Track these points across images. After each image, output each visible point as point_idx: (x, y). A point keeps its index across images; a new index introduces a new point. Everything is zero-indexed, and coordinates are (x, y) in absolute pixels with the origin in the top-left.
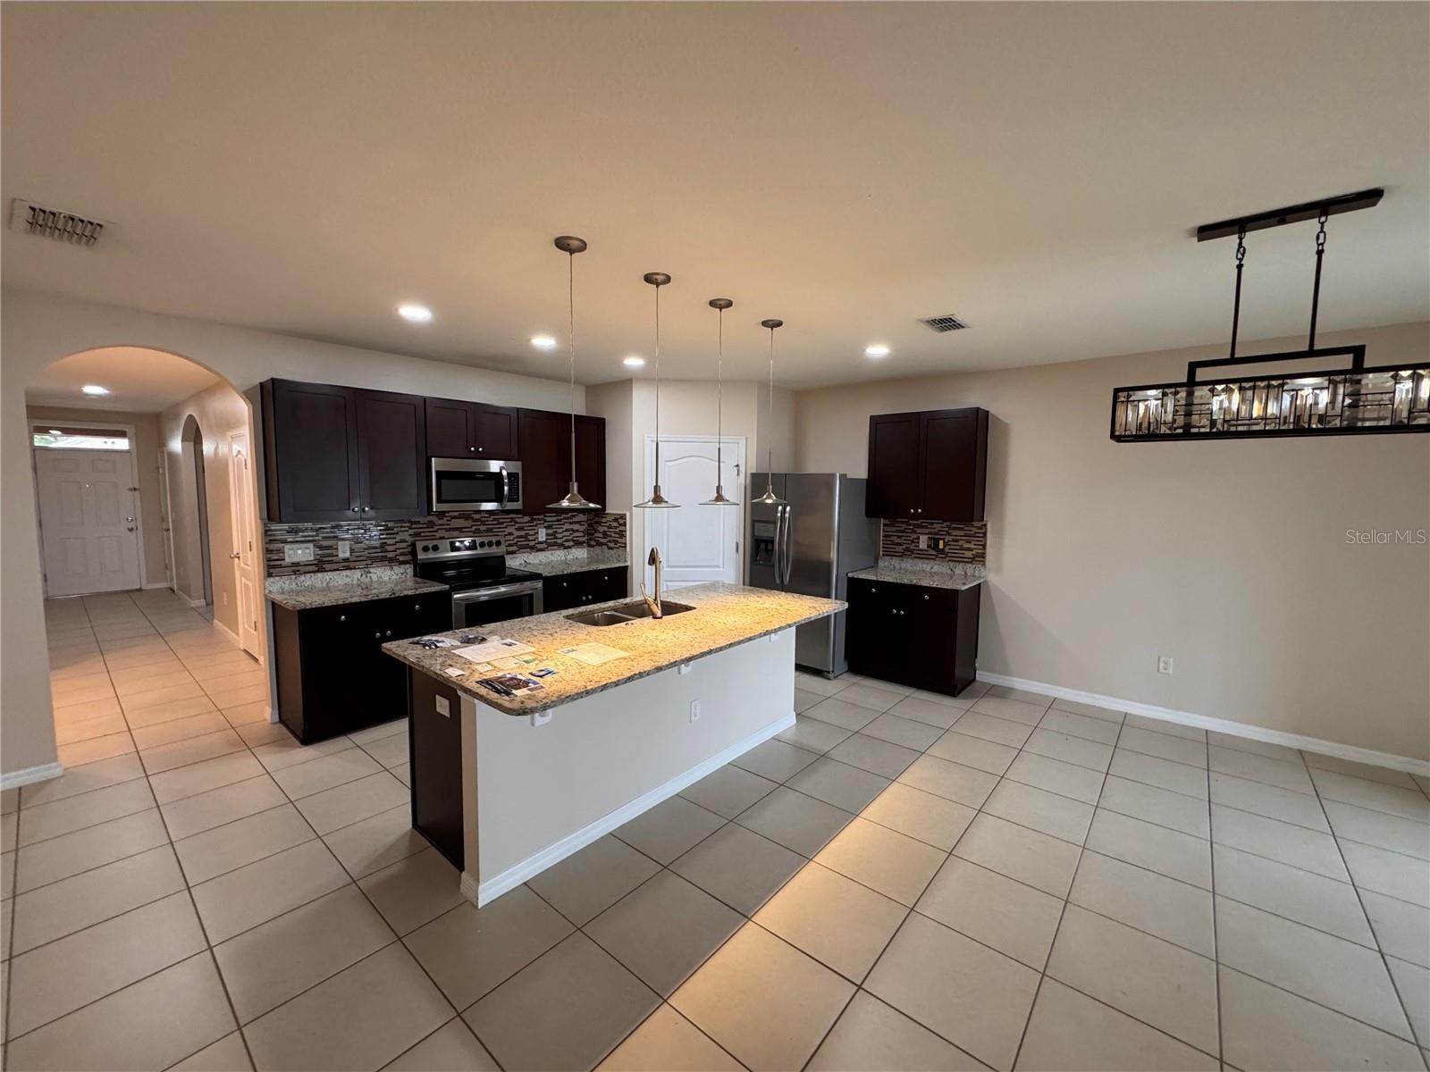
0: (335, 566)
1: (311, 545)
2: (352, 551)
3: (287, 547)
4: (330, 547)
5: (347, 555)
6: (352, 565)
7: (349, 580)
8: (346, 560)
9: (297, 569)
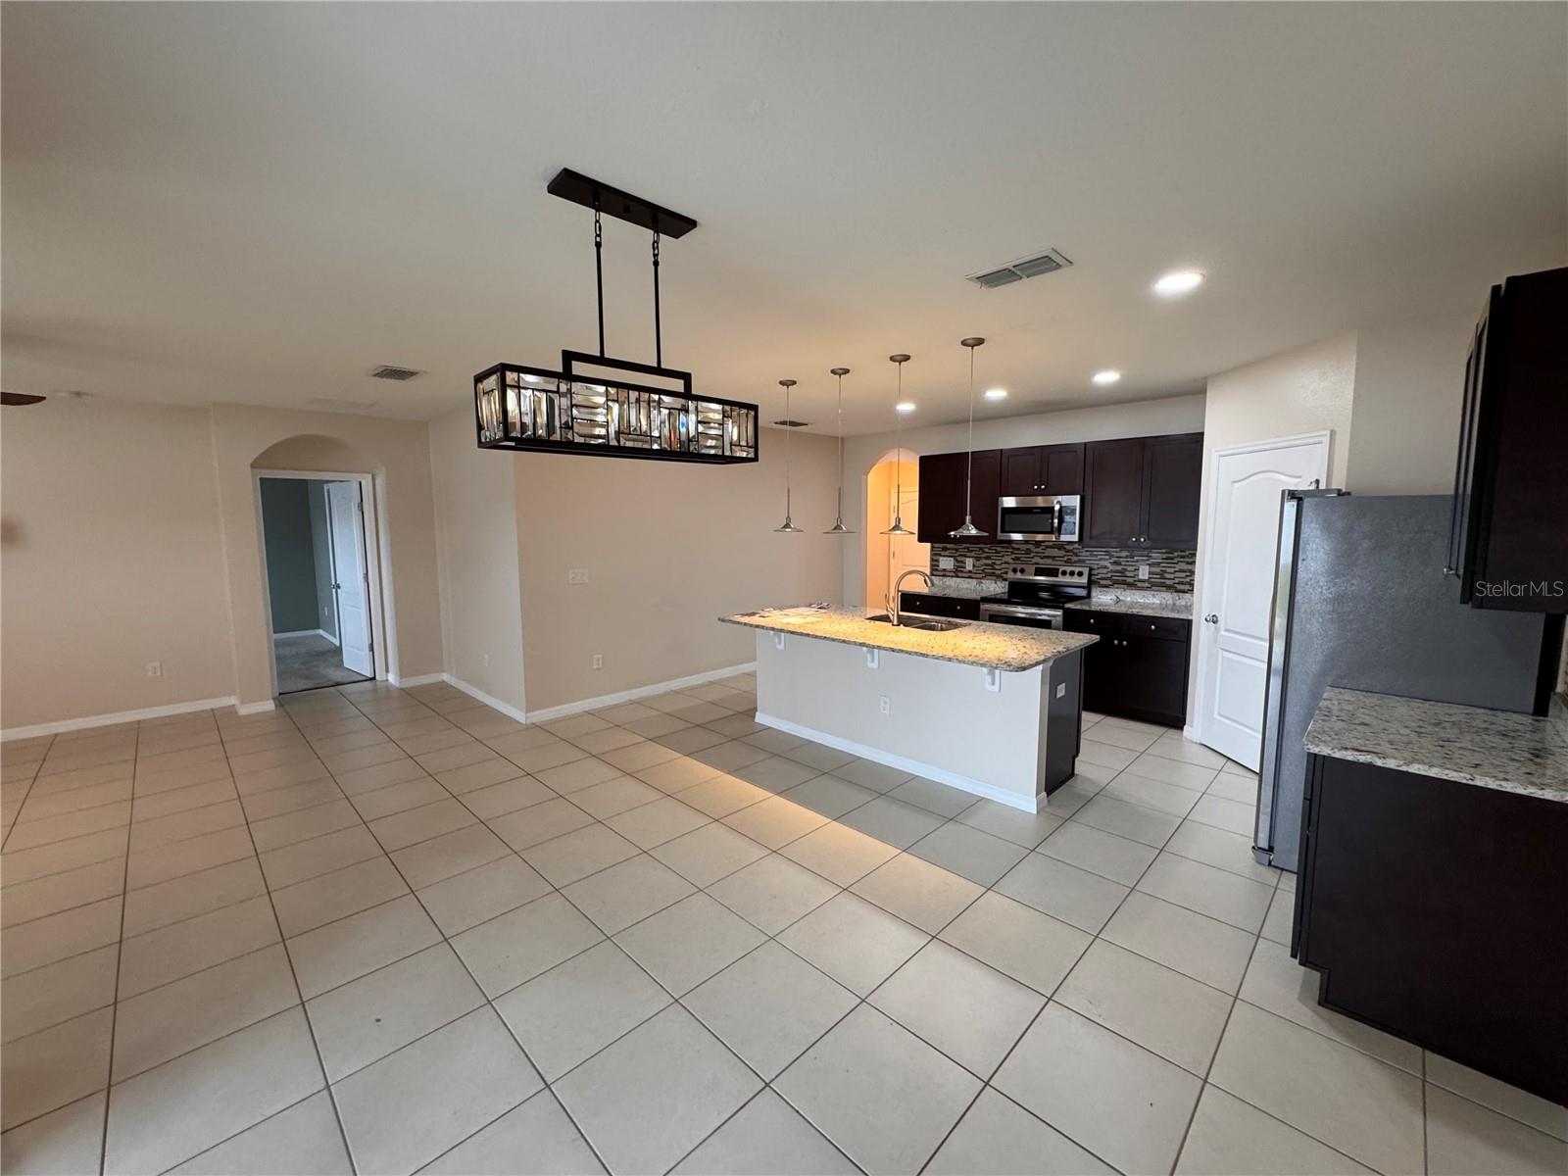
0: (964, 575)
1: (952, 559)
2: (974, 566)
3: (941, 559)
4: (962, 562)
5: (971, 568)
6: (973, 575)
7: (968, 586)
8: (970, 572)
9: (944, 574)
